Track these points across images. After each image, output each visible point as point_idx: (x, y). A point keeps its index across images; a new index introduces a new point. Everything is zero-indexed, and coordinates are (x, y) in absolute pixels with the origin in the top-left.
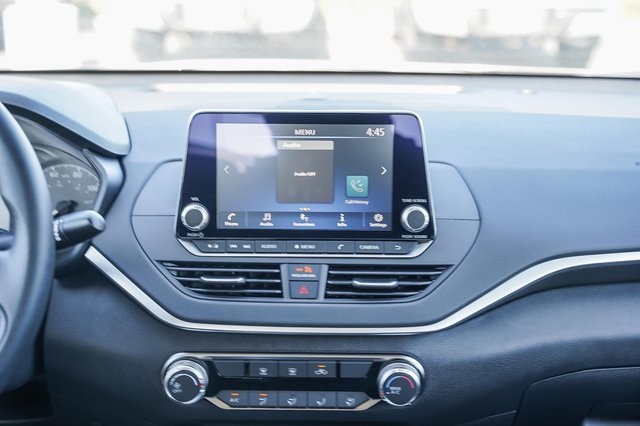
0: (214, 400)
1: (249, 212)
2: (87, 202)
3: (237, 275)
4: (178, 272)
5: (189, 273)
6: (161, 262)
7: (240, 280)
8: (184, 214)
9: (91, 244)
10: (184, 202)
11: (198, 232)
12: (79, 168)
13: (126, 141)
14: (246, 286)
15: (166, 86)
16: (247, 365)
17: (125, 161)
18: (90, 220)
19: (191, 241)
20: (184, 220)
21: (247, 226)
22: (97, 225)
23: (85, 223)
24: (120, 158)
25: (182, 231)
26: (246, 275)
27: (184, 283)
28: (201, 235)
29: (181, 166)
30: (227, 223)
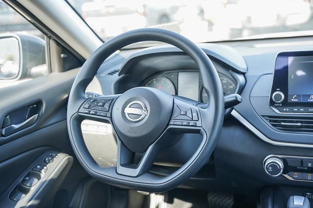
0: (286, 176)
1: (303, 95)
3: (297, 122)
4: (270, 120)
5: (275, 121)
6: (263, 116)
7: (299, 124)
8: (273, 96)
9: (233, 109)
10: (273, 90)
11: (279, 104)
12: (225, 79)
13: (246, 67)
14: (301, 127)
15: (258, 45)
16: (302, 161)
17: (246, 75)
18: (236, 97)
19: (276, 107)
20: (273, 98)
21: (302, 100)
22: (239, 100)
23: (234, 98)
24: (244, 74)
25: (272, 103)
26: (301, 122)
27: (274, 125)
28: (281, 105)
29: (272, 76)
30: (292, 100)
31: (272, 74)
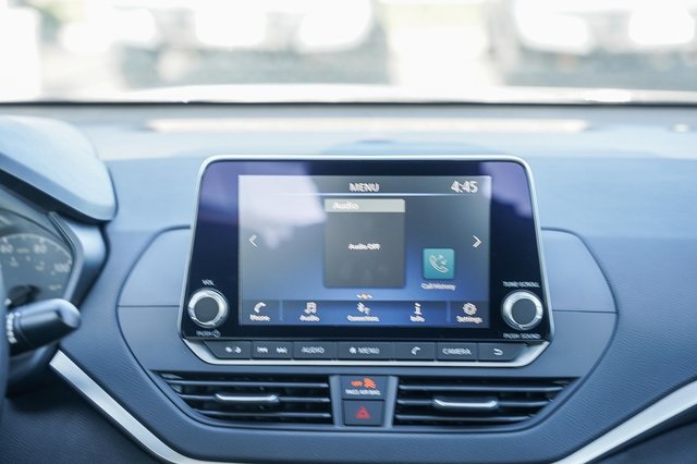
1: (284, 301)
2: (52, 288)
3: (268, 391)
4: (183, 386)
5: (198, 389)
6: (159, 373)
7: (272, 398)
8: (192, 304)
9: (58, 348)
10: (193, 286)
11: (211, 329)
12: (42, 239)
13: (110, 201)
14: (280, 406)
15: (166, 124)
17: (110, 229)
18: (58, 312)
19: (202, 342)
20: (192, 312)
21: (281, 320)
22: (69, 320)
23: (52, 316)
24: (101, 225)
25: (189, 328)
26: (280, 392)
27: (191, 403)
28: (217, 334)
29: (189, 235)
30: (253, 317)
31: (188, 227)
